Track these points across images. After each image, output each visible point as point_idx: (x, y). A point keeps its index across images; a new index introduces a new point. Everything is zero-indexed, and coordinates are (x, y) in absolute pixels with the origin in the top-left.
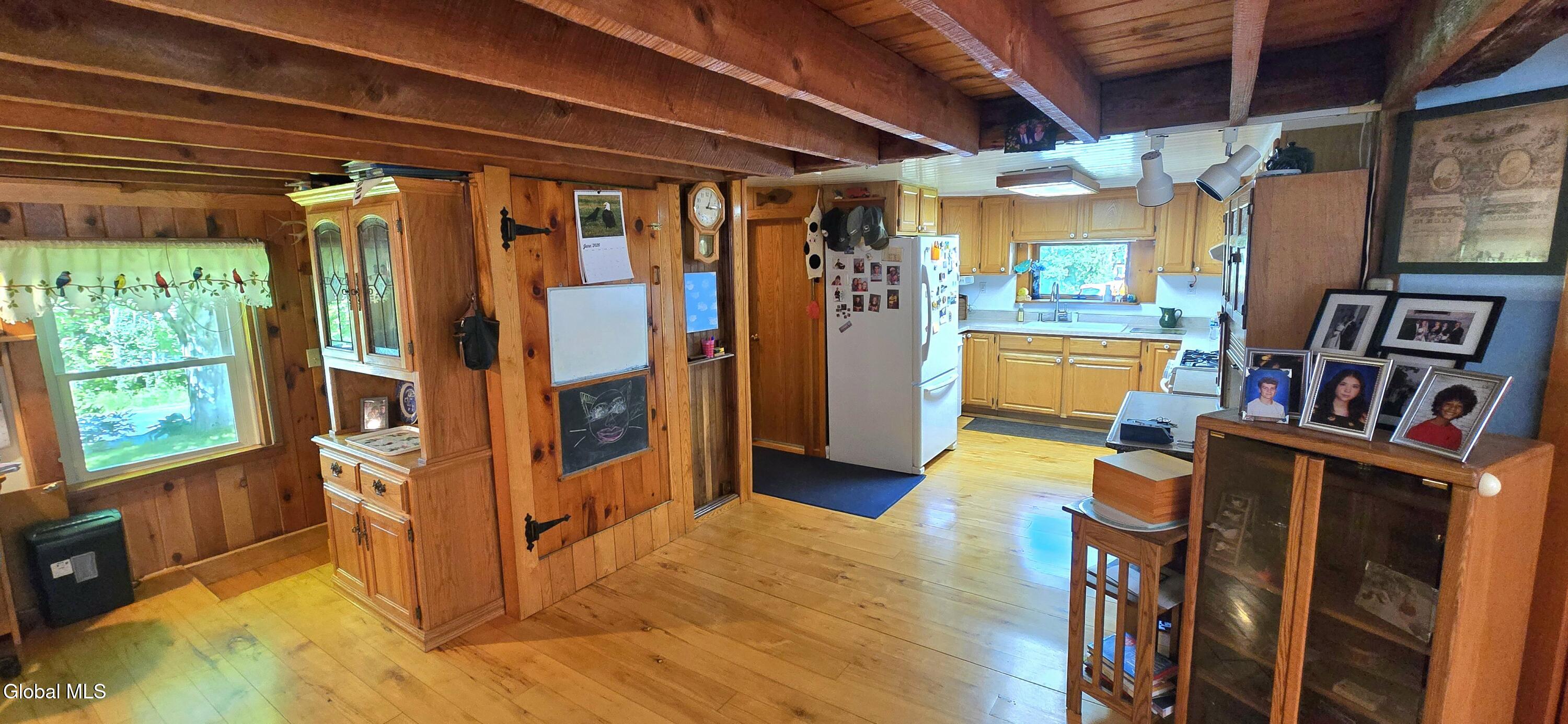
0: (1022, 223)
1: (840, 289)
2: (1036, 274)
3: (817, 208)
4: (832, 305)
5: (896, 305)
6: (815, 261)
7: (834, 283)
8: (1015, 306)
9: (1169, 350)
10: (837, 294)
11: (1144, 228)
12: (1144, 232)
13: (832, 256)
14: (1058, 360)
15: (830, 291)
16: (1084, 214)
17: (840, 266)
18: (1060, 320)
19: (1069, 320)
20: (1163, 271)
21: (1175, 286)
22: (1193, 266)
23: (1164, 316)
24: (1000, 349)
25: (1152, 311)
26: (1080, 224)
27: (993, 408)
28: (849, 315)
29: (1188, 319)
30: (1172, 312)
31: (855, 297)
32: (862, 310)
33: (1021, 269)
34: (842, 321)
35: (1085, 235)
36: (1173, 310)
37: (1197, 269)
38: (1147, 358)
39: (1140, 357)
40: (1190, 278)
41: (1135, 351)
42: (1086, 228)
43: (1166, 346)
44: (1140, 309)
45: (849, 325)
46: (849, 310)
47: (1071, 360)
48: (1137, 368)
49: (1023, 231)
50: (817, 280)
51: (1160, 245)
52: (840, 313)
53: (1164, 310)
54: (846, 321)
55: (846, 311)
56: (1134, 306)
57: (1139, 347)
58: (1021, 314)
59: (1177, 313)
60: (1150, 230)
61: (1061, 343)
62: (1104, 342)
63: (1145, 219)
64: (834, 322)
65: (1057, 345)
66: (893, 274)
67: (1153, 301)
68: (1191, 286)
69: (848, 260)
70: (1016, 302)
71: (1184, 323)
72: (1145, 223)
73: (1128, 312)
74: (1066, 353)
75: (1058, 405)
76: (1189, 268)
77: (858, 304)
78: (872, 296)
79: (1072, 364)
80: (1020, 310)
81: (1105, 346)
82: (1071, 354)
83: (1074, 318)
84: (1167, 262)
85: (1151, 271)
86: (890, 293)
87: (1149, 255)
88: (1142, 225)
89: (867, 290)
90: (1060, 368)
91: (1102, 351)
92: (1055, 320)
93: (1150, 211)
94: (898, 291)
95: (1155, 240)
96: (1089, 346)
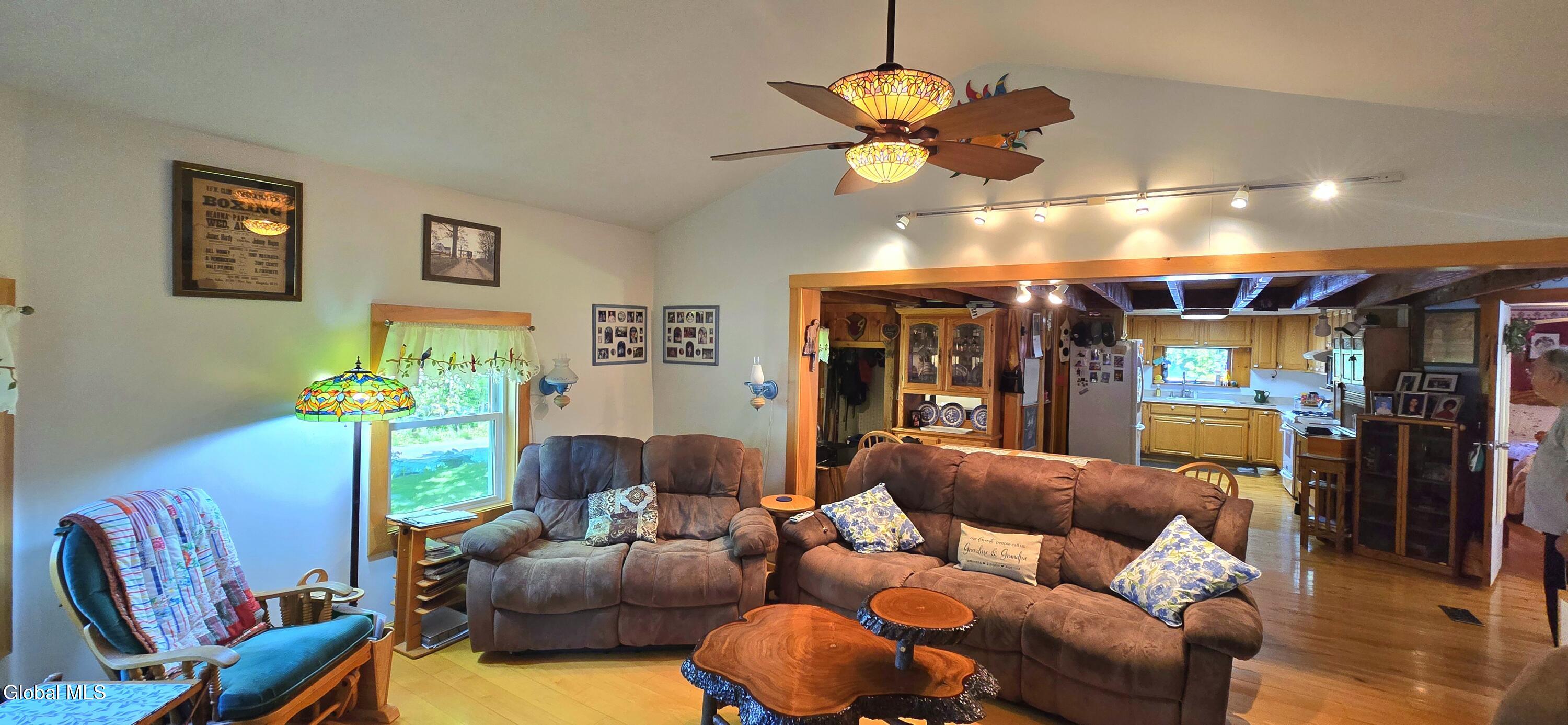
0: (1161, 333)
1: (1081, 368)
2: (1165, 367)
3: (1066, 321)
4: (1074, 377)
5: (1121, 379)
6: (1066, 352)
7: (1076, 365)
8: (1152, 387)
9: (1267, 415)
10: (1078, 372)
12: (1243, 343)
13: (1074, 349)
14: (1194, 421)
15: (1073, 370)
16: (1204, 330)
17: (1081, 355)
18: (1186, 397)
19: (1191, 395)
20: (1256, 368)
21: (1262, 377)
22: (1277, 365)
23: (1257, 395)
24: (1152, 413)
25: (1247, 394)
26: (1201, 336)
27: (1146, 452)
28: (1087, 384)
29: (1273, 398)
30: (1262, 393)
31: (1092, 374)
32: (1096, 382)
33: (1157, 363)
34: (1082, 388)
35: (1206, 343)
36: (1263, 392)
37: (1281, 367)
38: (1253, 420)
39: (1248, 419)
40: (1273, 372)
41: (1245, 415)
42: (1206, 339)
43: (1266, 412)
44: (1240, 391)
45: (1086, 391)
46: (1087, 381)
47: (1202, 420)
48: (1246, 426)
49: (1162, 338)
50: (1063, 363)
51: (1255, 351)
52: (1081, 383)
53: (1257, 392)
54: (1085, 388)
55: (1085, 383)
56: (1236, 388)
57: (1247, 412)
58: (1159, 391)
59: (1266, 394)
60: (1248, 343)
61: (1195, 410)
62: (1224, 410)
63: (1245, 335)
64: (1075, 387)
65: (1192, 411)
66: (1119, 362)
67: (1248, 386)
68: (1273, 377)
69: (1087, 352)
70: (1154, 383)
71: (1269, 400)
72: (1245, 338)
73: (1232, 392)
74: (1198, 415)
75: (1192, 450)
76: (1274, 366)
77: (1093, 376)
78: (1104, 374)
79: (1203, 423)
80: (1157, 389)
81: (1225, 412)
82: (1201, 417)
83: (1195, 396)
84: (1260, 362)
85: (1246, 367)
86: (1116, 372)
87: (1245, 357)
88: (1243, 339)
89: (1100, 370)
90: (1194, 426)
91: (1223, 415)
92: (1182, 396)
93: (1248, 331)
94: (1122, 371)
95: (1250, 349)
96: (1214, 412)
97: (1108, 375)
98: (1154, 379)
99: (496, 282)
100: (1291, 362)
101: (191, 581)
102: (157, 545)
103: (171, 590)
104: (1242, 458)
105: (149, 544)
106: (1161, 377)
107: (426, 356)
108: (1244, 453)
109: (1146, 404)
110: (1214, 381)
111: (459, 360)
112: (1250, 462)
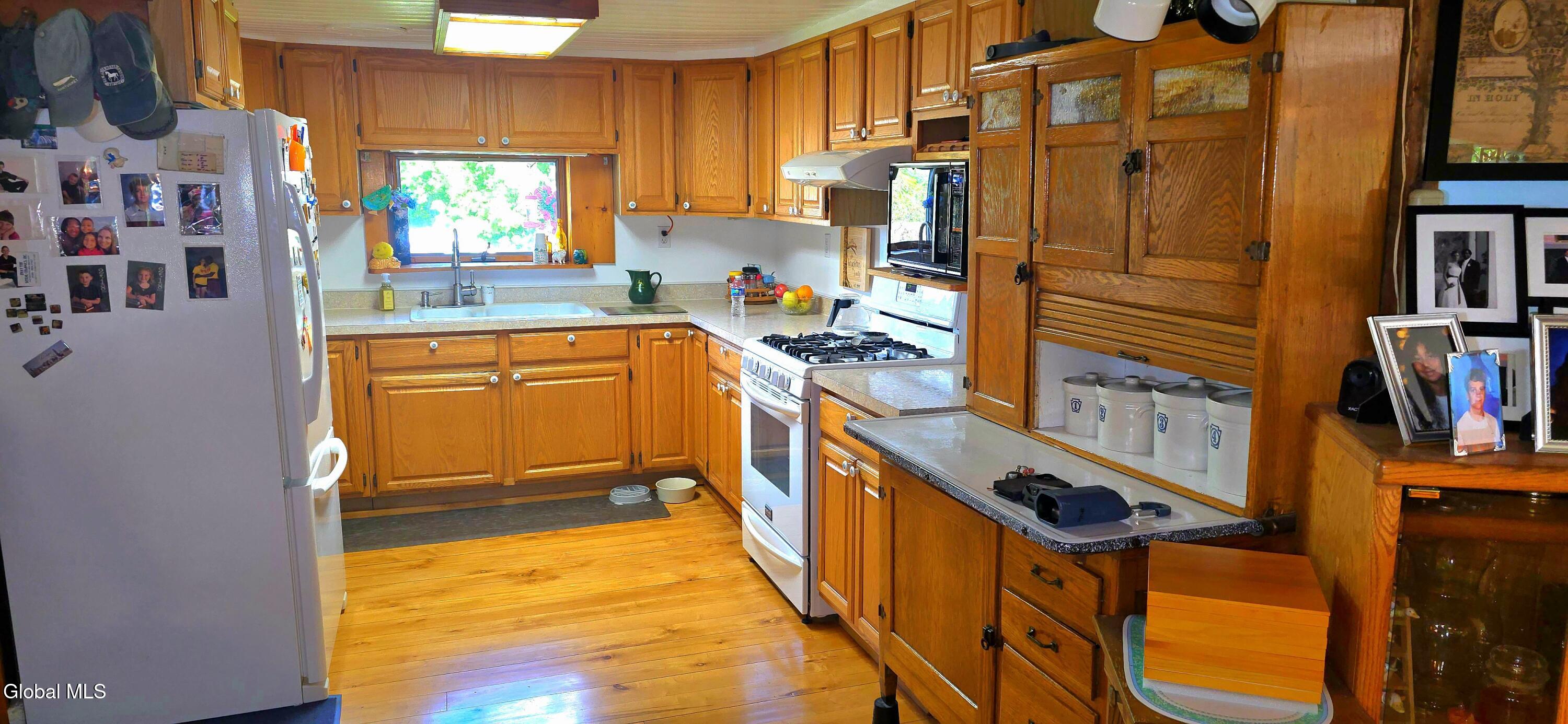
0: (374, 109)
2: (400, 214)
8: (367, 281)
9: (670, 340)
11: (601, 132)
12: (595, 141)
14: (494, 378)
16: (497, 101)
18: (466, 303)
19: (477, 300)
20: (635, 210)
21: (640, 233)
22: (676, 201)
23: (635, 285)
24: (371, 370)
26: (490, 119)
27: (367, 493)
29: (672, 290)
30: (645, 277)
33: (376, 204)
35: (506, 140)
36: (647, 274)
37: (686, 206)
38: (640, 356)
39: (626, 357)
41: (616, 347)
42: (504, 128)
43: (667, 333)
44: (593, 275)
47: (516, 376)
48: (625, 376)
49: (381, 125)
51: (624, 163)
53: (634, 275)
56: (579, 270)
57: (625, 338)
58: (387, 294)
59: (655, 279)
60: (611, 141)
61: (490, 346)
62: (571, 337)
63: (601, 119)
65: (488, 350)
67: (610, 259)
68: (664, 233)
69: (36, 165)
70: (370, 271)
71: (664, 297)
72: (601, 125)
73: (575, 281)
74: (505, 361)
75: (498, 464)
76: (670, 202)
78: (135, 269)
79: (518, 383)
80: (384, 287)
81: (572, 344)
82: (513, 365)
83: (489, 298)
84: (639, 193)
85: (604, 209)
86: (194, 256)
87: (601, 181)
88: (596, 128)
89: (111, 251)
90: (496, 391)
91: (567, 353)
92: (453, 304)
93: (607, 107)
94: (219, 251)
95: (612, 158)
96: (545, 346)
97: (157, 271)
98: (370, 258)
100: (712, 193)
104: (618, 465)
106: (391, 251)
108: (623, 448)
109: (352, 344)
110: (532, 250)
112: (637, 470)
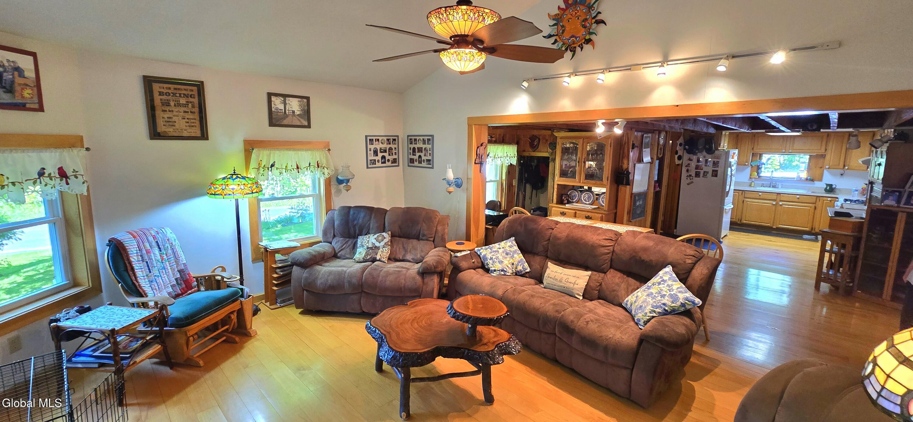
0: (758, 144)
1: (689, 168)
2: (760, 167)
3: (682, 138)
4: (684, 174)
5: (716, 176)
6: (680, 158)
7: (686, 166)
8: (749, 180)
9: (831, 201)
10: (687, 171)
11: (821, 149)
12: (820, 151)
13: (686, 156)
14: (774, 203)
15: (684, 169)
16: (790, 142)
17: (690, 160)
18: (773, 187)
19: (777, 186)
20: (829, 168)
21: (832, 174)
22: (844, 166)
23: (827, 187)
24: (744, 198)
25: (820, 186)
26: (788, 146)
27: (739, 222)
28: (692, 179)
29: (839, 189)
30: (831, 186)
31: (696, 172)
32: (699, 177)
33: (754, 164)
34: (689, 181)
35: (790, 151)
36: (832, 185)
37: (847, 168)
38: (819, 204)
39: (815, 203)
40: (842, 171)
41: (814, 201)
42: (791, 148)
43: (829, 199)
44: (814, 184)
45: (692, 182)
46: (693, 177)
47: (781, 203)
48: (813, 207)
49: (759, 148)
50: (678, 165)
51: (828, 157)
52: (688, 178)
53: (827, 185)
54: (691, 181)
55: (691, 178)
56: (811, 182)
57: (816, 199)
58: (753, 183)
59: (834, 186)
60: (823, 150)
61: (776, 196)
62: (798, 196)
63: (821, 146)
64: (684, 180)
65: (774, 197)
66: (715, 164)
67: (821, 180)
68: (841, 175)
69: (695, 158)
70: (750, 178)
71: (837, 191)
73: (807, 185)
74: (778, 200)
75: (772, 223)
76: (842, 167)
77: (697, 175)
78: (704, 172)
79: (781, 205)
80: (752, 182)
81: (798, 198)
82: (781, 201)
83: (780, 187)
84: (831, 164)
85: (821, 168)
86: (713, 171)
87: (821, 160)
88: (819, 148)
89: (702, 169)
90: (774, 206)
91: (797, 200)
92: (770, 187)
93: (824, 143)
94: (717, 170)
95: (825, 155)
96: (791, 198)
97: (708, 172)
98: (751, 175)
99: (309, 126)
100: (855, 164)
101: (164, 268)
102: (148, 252)
103: (155, 271)
104: (807, 229)
105: (144, 252)
106: (756, 174)
107: (272, 166)
108: (810, 225)
109: (741, 192)
110: (796, 177)
111: (289, 167)
112: (813, 232)
